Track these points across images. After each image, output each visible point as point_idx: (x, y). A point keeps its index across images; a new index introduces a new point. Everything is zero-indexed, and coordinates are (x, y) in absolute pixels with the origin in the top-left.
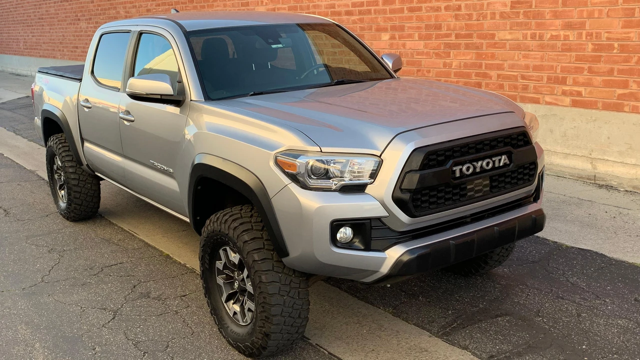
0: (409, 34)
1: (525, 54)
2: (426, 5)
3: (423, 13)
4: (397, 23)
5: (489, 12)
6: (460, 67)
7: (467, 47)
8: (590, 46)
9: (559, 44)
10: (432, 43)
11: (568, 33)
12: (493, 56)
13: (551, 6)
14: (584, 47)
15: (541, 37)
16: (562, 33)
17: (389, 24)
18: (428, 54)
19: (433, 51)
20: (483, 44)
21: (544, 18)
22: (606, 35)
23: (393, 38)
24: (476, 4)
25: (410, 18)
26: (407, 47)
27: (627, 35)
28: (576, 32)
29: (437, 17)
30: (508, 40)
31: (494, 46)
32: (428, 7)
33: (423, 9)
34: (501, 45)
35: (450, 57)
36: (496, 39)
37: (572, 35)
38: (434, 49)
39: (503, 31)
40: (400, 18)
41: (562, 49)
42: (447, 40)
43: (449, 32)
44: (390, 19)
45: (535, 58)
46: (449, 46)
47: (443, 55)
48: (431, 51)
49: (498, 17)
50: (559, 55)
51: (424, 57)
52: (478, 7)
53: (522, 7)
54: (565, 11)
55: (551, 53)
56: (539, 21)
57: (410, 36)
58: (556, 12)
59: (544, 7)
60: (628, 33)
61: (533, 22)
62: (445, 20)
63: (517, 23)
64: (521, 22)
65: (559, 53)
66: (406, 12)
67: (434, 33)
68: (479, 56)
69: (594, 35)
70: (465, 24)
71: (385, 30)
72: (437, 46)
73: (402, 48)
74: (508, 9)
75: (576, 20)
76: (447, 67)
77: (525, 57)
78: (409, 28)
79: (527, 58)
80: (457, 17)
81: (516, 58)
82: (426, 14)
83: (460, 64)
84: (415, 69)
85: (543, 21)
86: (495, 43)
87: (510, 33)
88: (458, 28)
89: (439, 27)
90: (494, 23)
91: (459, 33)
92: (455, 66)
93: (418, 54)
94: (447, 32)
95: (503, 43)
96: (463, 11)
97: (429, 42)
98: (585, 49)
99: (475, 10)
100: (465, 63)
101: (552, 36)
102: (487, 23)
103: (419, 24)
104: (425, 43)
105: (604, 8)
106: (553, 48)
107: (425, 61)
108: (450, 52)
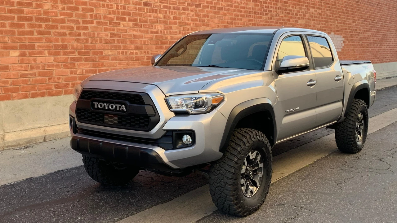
0: (40, 51)
1: (119, 63)
2: (54, 30)
3: (52, 36)
4: (27, 42)
5: (98, 38)
6: (83, 73)
7: (87, 60)
8: (146, 58)
9: (134, 56)
10: (61, 58)
11: (137, 51)
12: (103, 65)
13: (129, 37)
14: (143, 58)
15: (126, 53)
16: (135, 51)
17: (18, 43)
18: (57, 66)
19: (62, 63)
20: (96, 57)
21: (126, 43)
22: (150, 52)
23: (23, 54)
24: (90, 33)
25: (40, 39)
26: (38, 61)
27: (157, 52)
28: (140, 51)
29: (63, 39)
30: (110, 55)
31: (103, 58)
32: (56, 32)
33: (52, 33)
34: (106, 58)
35: (75, 67)
36: (103, 55)
37: (138, 52)
38: (62, 62)
39: (107, 50)
40: (29, 38)
41: (135, 59)
42: (72, 56)
43: (73, 50)
44: (20, 39)
45: (124, 65)
46: (73, 59)
47: (70, 66)
48: (60, 64)
49: (103, 42)
50: (134, 62)
51: (55, 68)
52: (92, 35)
53: (116, 37)
54: (134, 40)
55: (131, 62)
56: (125, 45)
57: (41, 53)
58: (131, 40)
59: (126, 38)
60: (158, 51)
61: (122, 45)
62: (69, 42)
63: (114, 45)
64: (116, 45)
65: (134, 61)
66: (36, 34)
67: (62, 51)
68: (95, 65)
69: (147, 52)
70: (85, 45)
71: (14, 48)
72: (65, 60)
73: (33, 62)
74: (109, 38)
75: (139, 45)
76: (74, 74)
77: (119, 64)
78: (39, 46)
79: (120, 64)
80: (78, 41)
81: (115, 65)
82: (54, 37)
83: (83, 71)
84: (47, 78)
85: (126, 45)
86: (103, 57)
87: (111, 51)
88: (79, 47)
89: (65, 47)
90: (102, 45)
91: (81, 51)
92: (80, 73)
93: (49, 66)
94: (71, 50)
95: (107, 57)
96: (82, 37)
97: (58, 57)
98: (143, 59)
99: (90, 36)
100: (86, 70)
101: (130, 52)
102: (98, 45)
103: (48, 44)
104: (55, 58)
105: (148, 40)
106: (132, 59)
107: (55, 71)
108: (75, 64)
